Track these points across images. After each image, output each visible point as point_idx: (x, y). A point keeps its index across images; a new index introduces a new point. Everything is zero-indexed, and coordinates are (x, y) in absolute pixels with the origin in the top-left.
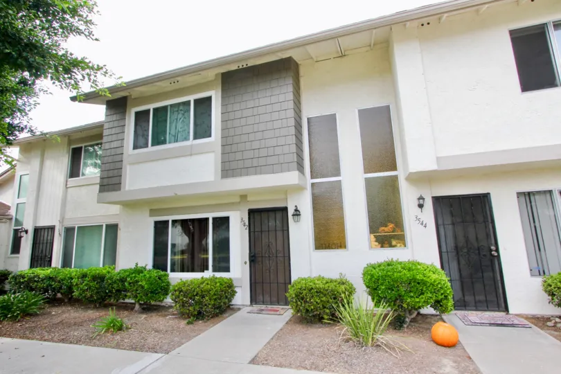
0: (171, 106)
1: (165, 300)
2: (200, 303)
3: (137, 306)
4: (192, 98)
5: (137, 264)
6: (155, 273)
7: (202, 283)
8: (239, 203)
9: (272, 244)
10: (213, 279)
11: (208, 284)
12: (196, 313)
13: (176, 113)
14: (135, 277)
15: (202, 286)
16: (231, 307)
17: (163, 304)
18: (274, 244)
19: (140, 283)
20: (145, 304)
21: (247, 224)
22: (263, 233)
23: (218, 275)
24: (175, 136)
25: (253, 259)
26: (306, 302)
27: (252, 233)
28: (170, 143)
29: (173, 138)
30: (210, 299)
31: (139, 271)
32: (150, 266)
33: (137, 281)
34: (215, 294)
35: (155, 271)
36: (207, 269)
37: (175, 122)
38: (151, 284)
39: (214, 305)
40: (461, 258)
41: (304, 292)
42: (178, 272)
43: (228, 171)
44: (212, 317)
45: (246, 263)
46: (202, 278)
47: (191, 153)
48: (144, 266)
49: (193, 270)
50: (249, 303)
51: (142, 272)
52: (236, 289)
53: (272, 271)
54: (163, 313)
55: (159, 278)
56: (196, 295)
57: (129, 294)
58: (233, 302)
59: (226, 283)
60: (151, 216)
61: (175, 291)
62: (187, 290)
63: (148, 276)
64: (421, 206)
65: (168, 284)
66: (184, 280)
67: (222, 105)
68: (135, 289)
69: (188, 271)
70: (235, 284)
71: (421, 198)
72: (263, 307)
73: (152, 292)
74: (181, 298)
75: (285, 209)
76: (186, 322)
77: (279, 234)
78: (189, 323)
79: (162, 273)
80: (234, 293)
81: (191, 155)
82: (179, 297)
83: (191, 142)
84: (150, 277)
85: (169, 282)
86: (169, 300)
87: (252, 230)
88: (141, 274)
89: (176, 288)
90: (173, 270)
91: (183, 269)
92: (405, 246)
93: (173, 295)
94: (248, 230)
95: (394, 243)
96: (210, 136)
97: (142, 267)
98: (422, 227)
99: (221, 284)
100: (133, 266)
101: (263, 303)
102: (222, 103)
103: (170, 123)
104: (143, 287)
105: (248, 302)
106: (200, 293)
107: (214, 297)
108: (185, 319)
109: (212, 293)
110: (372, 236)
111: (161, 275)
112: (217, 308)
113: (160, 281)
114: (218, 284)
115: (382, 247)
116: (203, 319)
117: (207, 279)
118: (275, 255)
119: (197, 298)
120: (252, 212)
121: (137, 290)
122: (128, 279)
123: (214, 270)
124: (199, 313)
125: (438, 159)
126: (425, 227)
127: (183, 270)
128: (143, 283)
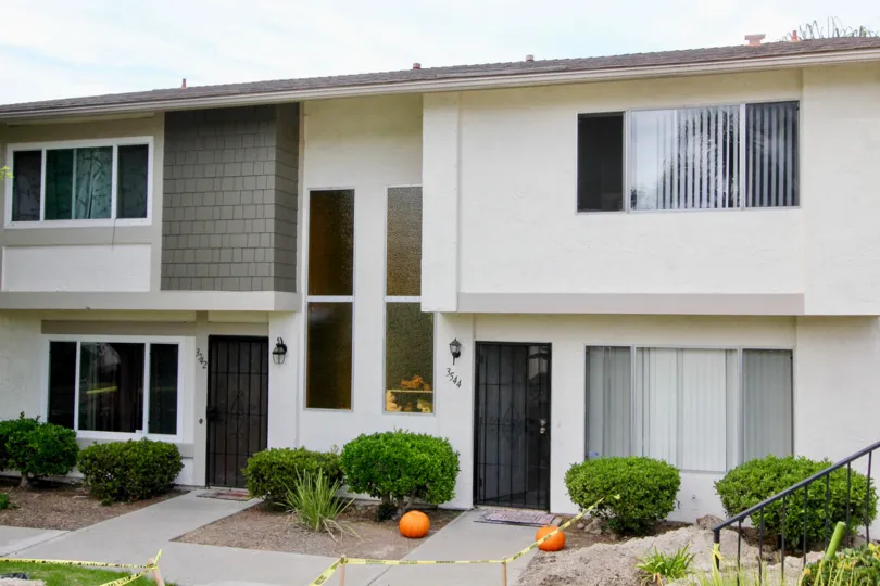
0: (80, 150)
1: (70, 474)
2: (122, 477)
3: (24, 482)
4: (114, 143)
5: (22, 414)
6: (54, 430)
7: (127, 449)
8: (194, 323)
9: (243, 394)
10: (146, 443)
11: (135, 451)
12: (116, 491)
13: (87, 163)
14: (22, 435)
15: (125, 453)
16: (175, 488)
17: (66, 481)
18: (246, 394)
19: (30, 445)
20: (35, 478)
21: (206, 359)
22: (230, 377)
23: (156, 438)
24: (86, 205)
25: (214, 416)
26: (264, 481)
27: (213, 376)
28: (76, 218)
29: (82, 208)
30: (137, 472)
31: (26, 425)
32: (43, 419)
33: (25, 442)
34: (144, 466)
35: (54, 427)
36: (141, 428)
37: (86, 177)
38: (48, 447)
39: (143, 481)
40: (501, 434)
41: (263, 468)
42: (92, 429)
43: (171, 277)
44: (139, 499)
45: (201, 421)
46: (130, 441)
47: (113, 239)
48: (34, 417)
49: (117, 429)
50: (204, 484)
51: (32, 428)
52: (183, 462)
53: (240, 436)
54: (66, 492)
55: (60, 439)
56: (118, 465)
57: (10, 461)
58: (176, 481)
59: (164, 450)
60: (44, 332)
61: (86, 459)
62: (103, 458)
63: (42, 434)
64: (456, 355)
65: (75, 449)
66: (100, 444)
67: (165, 166)
68: (22, 453)
69: (109, 430)
70: (182, 453)
71: (456, 344)
72: (225, 490)
73: (48, 460)
74: (94, 468)
75: (265, 340)
76: (100, 503)
77: (255, 379)
78: (105, 504)
79: (66, 430)
80: (178, 467)
81: (113, 244)
82: (91, 468)
83: (113, 221)
84: (46, 437)
85: (75, 445)
86: (76, 474)
87: (213, 369)
88: (31, 432)
89: (87, 455)
90: (83, 427)
91: (100, 426)
92: (432, 412)
93: (82, 464)
94: (206, 370)
95: (420, 406)
96: (144, 215)
97: (32, 420)
98: (455, 386)
99: (154, 452)
100: (16, 417)
101: (225, 484)
102: (165, 161)
103: (78, 180)
104: (33, 451)
105: (202, 482)
106: (122, 463)
107: (144, 470)
108: (100, 499)
109: (140, 463)
110: (389, 392)
111: (64, 434)
112: (149, 486)
113: (61, 444)
114: (151, 452)
115: (403, 410)
116: (126, 500)
117: (135, 442)
118: (246, 412)
119: (117, 470)
120: (214, 341)
121: (24, 456)
122: (11, 438)
123: (152, 430)
124: (121, 490)
125: (459, 295)
126: (459, 385)
127: (99, 428)
128: (35, 445)
